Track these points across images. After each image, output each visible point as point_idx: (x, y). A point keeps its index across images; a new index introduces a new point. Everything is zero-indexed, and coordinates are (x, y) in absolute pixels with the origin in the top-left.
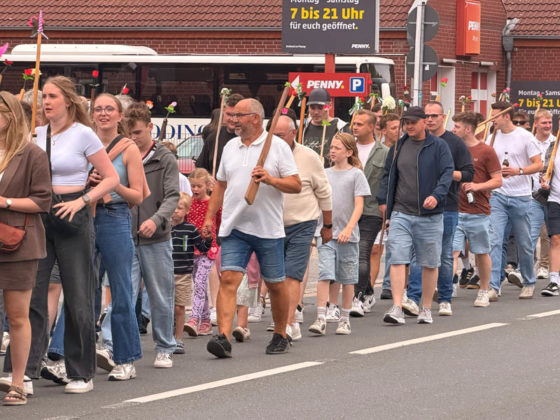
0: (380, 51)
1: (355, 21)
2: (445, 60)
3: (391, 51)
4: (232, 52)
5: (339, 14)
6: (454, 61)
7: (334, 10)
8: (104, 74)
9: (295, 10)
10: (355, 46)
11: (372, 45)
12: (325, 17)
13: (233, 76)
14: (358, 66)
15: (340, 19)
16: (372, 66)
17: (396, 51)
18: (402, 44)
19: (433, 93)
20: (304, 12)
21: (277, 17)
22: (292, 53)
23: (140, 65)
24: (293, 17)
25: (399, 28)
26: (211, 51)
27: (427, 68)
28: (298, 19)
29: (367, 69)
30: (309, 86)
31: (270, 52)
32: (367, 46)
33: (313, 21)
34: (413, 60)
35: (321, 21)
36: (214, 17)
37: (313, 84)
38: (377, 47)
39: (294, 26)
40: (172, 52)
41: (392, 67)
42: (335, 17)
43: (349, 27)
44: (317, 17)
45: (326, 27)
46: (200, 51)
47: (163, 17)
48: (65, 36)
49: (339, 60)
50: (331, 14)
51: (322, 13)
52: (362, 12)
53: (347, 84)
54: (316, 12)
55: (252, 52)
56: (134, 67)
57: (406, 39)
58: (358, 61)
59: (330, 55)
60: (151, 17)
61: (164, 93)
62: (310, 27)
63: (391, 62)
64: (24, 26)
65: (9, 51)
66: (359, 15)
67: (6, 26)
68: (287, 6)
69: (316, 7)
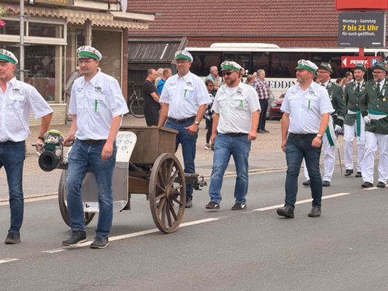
0: (386, 46)
1: (373, 31)
4: (315, 46)
5: (366, 28)
7: (364, 26)
8: (254, 57)
9: (345, 26)
10: (373, 43)
11: (382, 43)
12: (359, 29)
14: (376, 53)
15: (367, 31)
16: (383, 53)
20: (350, 28)
21: (337, 26)
22: (344, 47)
23: (271, 53)
24: (344, 29)
26: (305, 46)
28: (346, 30)
29: (380, 55)
30: (351, 63)
31: (333, 46)
32: (379, 43)
33: (353, 32)
35: (357, 31)
36: (307, 30)
37: (353, 62)
38: (384, 44)
39: (344, 34)
40: (286, 46)
42: (364, 29)
43: (371, 34)
44: (355, 29)
45: (360, 34)
46: (300, 46)
47: (283, 30)
49: (366, 50)
50: (362, 28)
51: (358, 28)
53: (370, 62)
54: (355, 27)
55: (325, 46)
56: (268, 54)
58: (376, 51)
59: (362, 48)
60: (276, 30)
61: (283, 66)
62: (352, 34)
64: (216, 34)
65: (209, 46)
66: (376, 28)
67: (208, 34)
68: (341, 24)
69: (355, 25)
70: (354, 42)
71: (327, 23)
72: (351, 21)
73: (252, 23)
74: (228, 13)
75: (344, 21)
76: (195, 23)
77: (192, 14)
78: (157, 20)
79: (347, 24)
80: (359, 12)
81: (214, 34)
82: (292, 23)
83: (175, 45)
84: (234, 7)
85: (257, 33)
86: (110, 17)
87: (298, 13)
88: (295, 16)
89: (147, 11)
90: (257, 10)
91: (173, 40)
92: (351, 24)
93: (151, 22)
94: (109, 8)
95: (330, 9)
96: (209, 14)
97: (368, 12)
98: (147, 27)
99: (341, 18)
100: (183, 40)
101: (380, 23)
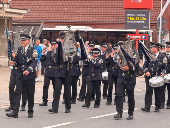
0: (150, 28)
1: (144, 20)
2: (166, 31)
3: (152, 28)
4: (111, 28)
5: (140, 19)
6: (169, 31)
7: (139, 18)
9: (129, 18)
10: (144, 27)
11: (148, 27)
12: (136, 19)
13: (112, 34)
14: (144, 32)
15: (140, 20)
16: (148, 32)
17: (154, 28)
18: (155, 27)
19: (163, 39)
20: (131, 19)
22: (127, 29)
23: (88, 31)
24: (128, 19)
25: (155, 22)
26: (106, 28)
27: (163, 33)
28: (129, 20)
29: (147, 33)
31: (121, 28)
32: (147, 27)
33: (133, 21)
34: (159, 31)
35: (135, 21)
36: (107, 19)
37: (133, 37)
39: (128, 22)
40: (96, 28)
41: (153, 33)
42: (139, 20)
43: (142, 22)
44: (134, 19)
45: (136, 22)
46: (103, 28)
47: (94, 19)
48: (69, 24)
49: (140, 31)
50: (138, 19)
51: (135, 19)
52: (146, 18)
53: (142, 37)
55: (117, 28)
56: (87, 32)
57: (156, 25)
58: (144, 31)
59: (137, 29)
60: (91, 19)
61: (94, 39)
62: (132, 22)
63: (153, 31)
64: (58, 21)
65: (54, 27)
66: (145, 19)
67: (54, 21)
68: (126, 16)
69: (134, 17)
70: (133, 26)
71: (118, 16)
72: (132, 15)
73: (78, 15)
74: (64, 10)
75: (128, 15)
76: (47, 15)
77: (45, 10)
78: (28, 13)
79: (129, 17)
80: (136, 10)
81: (57, 21)
82: (99, 15)
83: (37, 27)
84: (68, 7)
85: (81, 21)
86: (4, 11)
87: (102, 10)
88: (101, 12)
89: (21, 8)
90: (80, 8)
91: (36, 24)
92: (132, 17)
93: (25, 14)
94: (3, 6)
95: (119, 8)
96: (54, 10)
97: (140, 10)
98: (23, 17)
99: (126, 13)
100: (42, 24)
101: (147, 17)
